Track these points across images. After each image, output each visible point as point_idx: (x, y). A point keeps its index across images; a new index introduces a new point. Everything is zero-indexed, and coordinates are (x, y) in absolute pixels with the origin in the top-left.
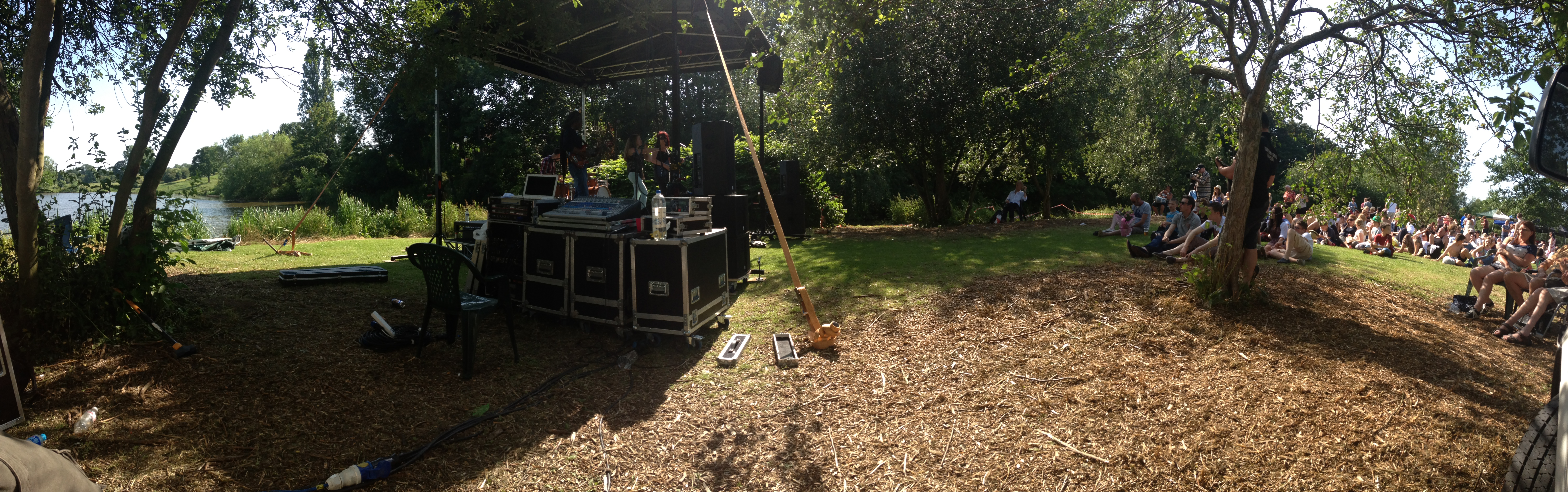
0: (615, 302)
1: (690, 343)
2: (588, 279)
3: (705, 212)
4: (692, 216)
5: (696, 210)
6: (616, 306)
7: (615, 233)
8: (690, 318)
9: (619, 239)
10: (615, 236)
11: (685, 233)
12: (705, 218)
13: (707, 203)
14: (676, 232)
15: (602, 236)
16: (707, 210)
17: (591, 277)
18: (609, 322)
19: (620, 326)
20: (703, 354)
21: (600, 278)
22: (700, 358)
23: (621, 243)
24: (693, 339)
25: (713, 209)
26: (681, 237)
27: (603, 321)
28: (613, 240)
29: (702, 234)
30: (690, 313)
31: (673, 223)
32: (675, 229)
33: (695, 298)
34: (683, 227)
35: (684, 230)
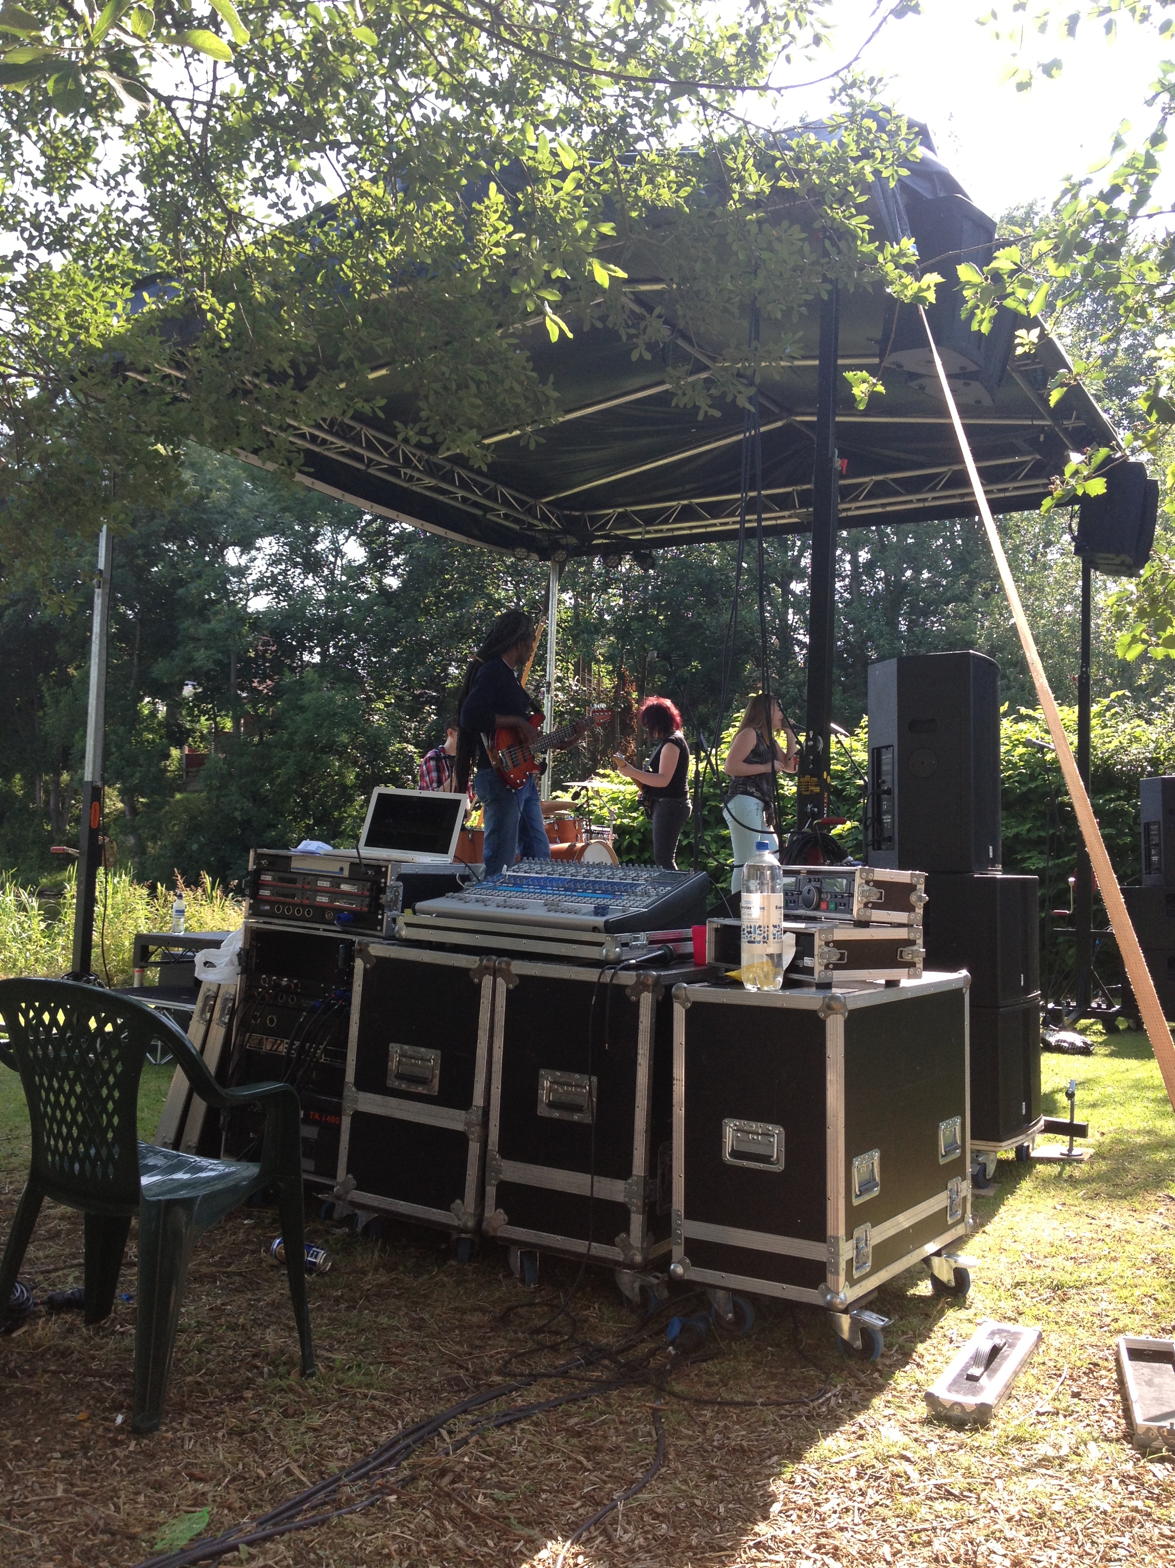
0: (620, 1184)
1: (846, 1335)
2: (543, 1111)
3: (901, 917)
4: (863, 924)
5: (876, 906)
6: (620, 1198)
7: (629, 968)
8: (847, 1250)
9: (641, 986)
10: (628, 978)
11: (839, 975)
12: (901, 934)
13: (910, 888)
14: (810, 971)
15: (590, 975)
16: (909, 908)
17: (552, 1105)
18: (599, 1249)
19: (631, 1266)
20: (888, 1374)
21: (579, 1109)
22: (879, 1389)
23: (646, 1001)
24: (855, 1322)
25: (926, 907)
26: (826, 986)
27: (579, 1246)
28: (622, 988)
29: (891, 984)
30: (849, 1236)
31: (804, 942)
32: (807, 961)
33: (866, 1187)
34: (834, 955)
35: (837, 967)
